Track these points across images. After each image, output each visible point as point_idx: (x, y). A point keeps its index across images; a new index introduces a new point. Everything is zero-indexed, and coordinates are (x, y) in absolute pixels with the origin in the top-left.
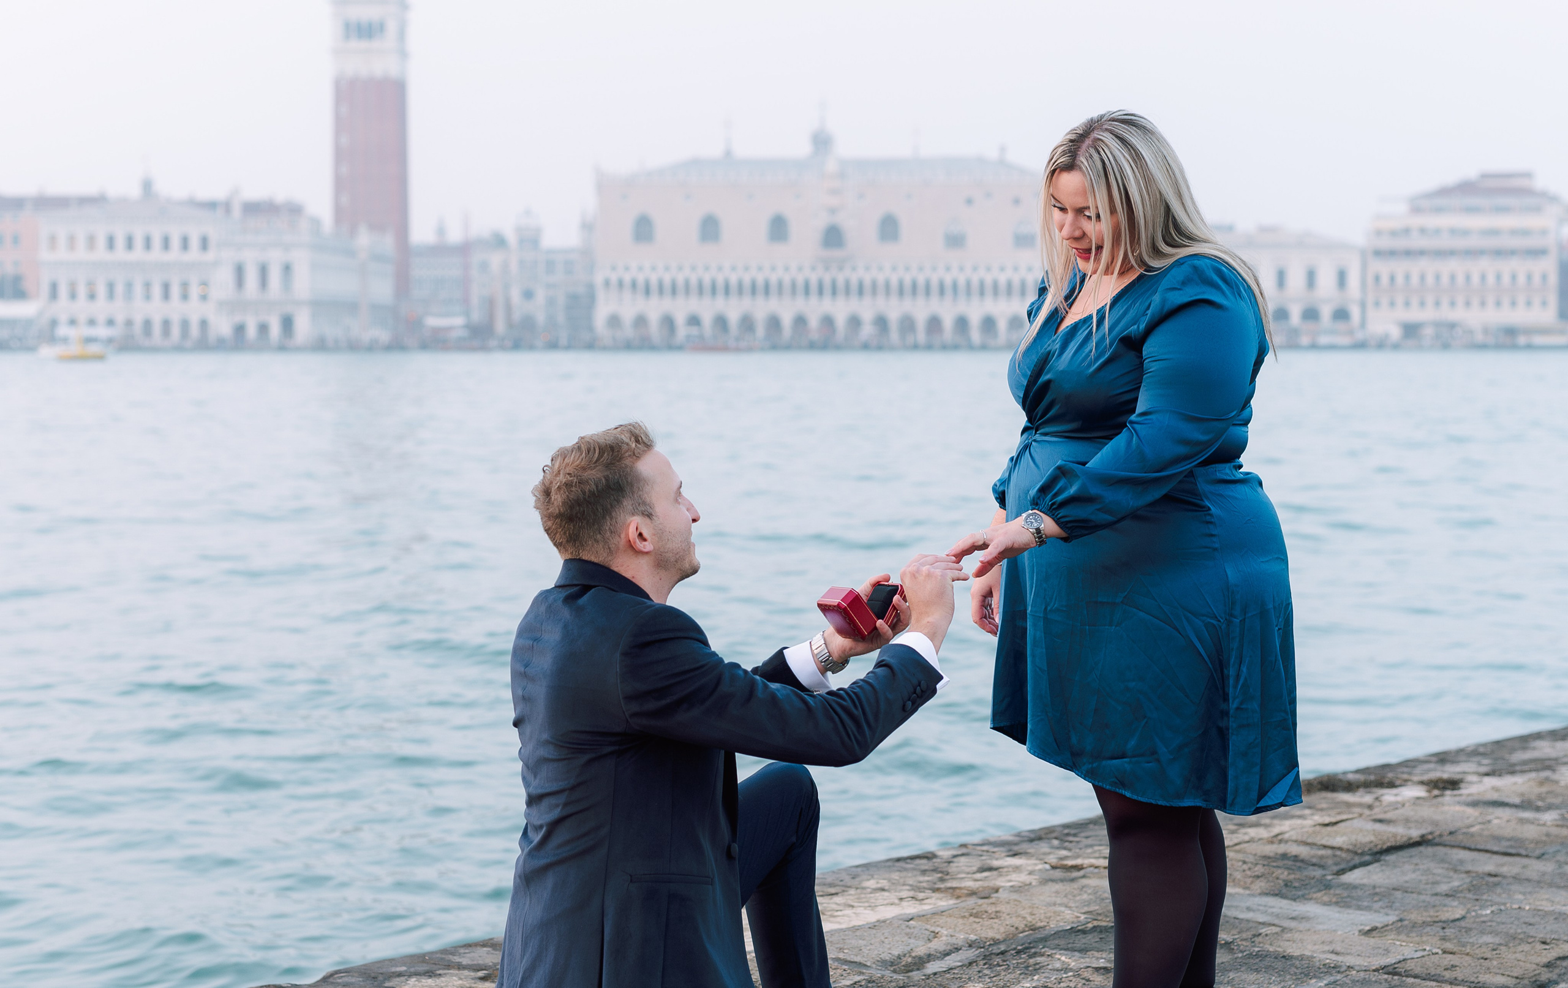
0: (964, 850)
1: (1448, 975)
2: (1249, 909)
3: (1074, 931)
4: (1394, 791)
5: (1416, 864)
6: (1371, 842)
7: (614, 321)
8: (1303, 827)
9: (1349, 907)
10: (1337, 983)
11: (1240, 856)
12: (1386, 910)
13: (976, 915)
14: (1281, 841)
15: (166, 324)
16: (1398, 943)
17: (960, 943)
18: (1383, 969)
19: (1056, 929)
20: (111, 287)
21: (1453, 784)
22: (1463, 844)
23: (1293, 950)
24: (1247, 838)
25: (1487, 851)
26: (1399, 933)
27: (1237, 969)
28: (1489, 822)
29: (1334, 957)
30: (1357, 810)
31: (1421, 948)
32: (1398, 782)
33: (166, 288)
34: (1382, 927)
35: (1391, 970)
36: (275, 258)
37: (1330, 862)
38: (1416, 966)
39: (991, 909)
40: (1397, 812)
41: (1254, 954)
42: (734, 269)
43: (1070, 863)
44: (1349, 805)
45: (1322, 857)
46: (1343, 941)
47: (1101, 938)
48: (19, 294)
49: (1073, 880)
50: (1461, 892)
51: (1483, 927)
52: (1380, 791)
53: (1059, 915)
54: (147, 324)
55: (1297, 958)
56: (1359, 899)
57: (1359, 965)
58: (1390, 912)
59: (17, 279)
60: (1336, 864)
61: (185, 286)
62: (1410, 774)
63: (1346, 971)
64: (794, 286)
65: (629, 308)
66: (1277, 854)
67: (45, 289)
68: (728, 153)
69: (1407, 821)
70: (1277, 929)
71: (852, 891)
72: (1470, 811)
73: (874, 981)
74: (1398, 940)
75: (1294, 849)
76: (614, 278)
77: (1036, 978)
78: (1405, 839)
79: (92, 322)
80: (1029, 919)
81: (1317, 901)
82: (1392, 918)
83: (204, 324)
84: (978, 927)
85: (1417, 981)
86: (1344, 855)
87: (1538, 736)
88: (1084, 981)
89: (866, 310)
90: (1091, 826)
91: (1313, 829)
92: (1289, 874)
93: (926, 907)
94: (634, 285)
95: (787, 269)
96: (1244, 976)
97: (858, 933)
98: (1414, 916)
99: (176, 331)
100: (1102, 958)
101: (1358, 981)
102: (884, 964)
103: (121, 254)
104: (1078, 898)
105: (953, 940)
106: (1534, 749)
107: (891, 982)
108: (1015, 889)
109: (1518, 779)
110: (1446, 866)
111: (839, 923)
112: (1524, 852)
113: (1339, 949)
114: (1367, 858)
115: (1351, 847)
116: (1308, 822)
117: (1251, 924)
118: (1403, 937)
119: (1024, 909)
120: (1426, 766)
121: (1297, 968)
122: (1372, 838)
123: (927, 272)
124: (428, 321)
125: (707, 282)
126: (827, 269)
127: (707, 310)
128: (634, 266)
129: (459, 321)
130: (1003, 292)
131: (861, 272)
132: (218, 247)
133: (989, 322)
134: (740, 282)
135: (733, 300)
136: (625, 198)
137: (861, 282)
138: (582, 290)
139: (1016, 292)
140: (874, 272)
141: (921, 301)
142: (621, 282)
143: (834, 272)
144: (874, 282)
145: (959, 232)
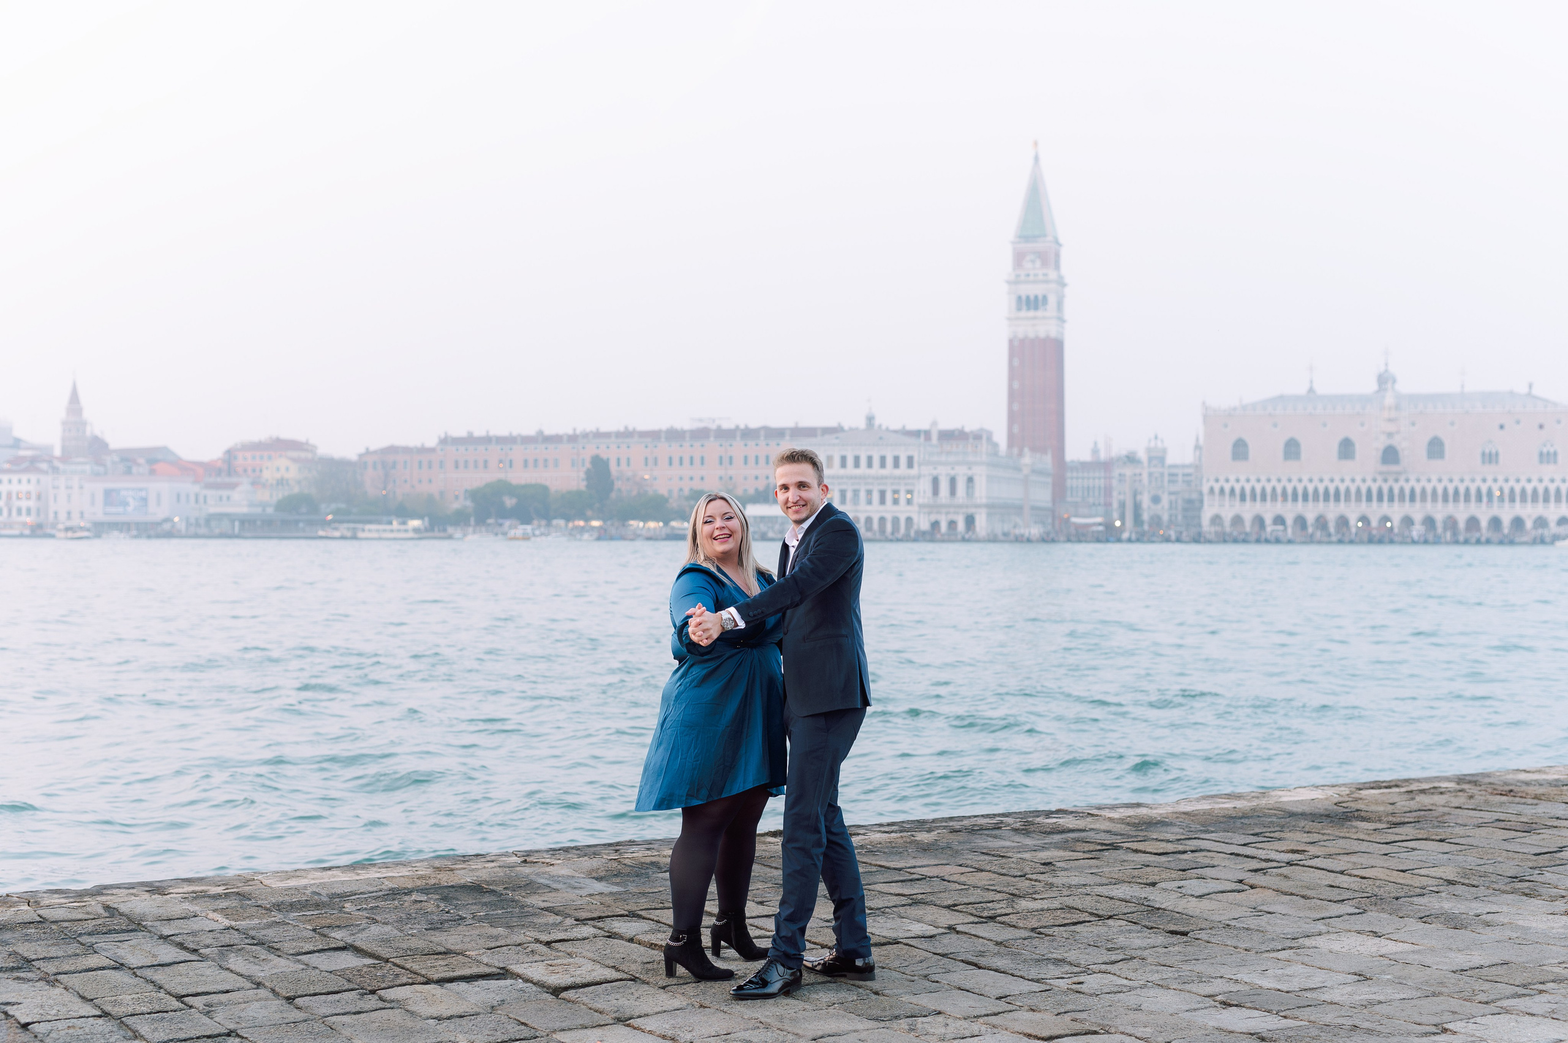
7: (1216, 519)
15: (882, 520)
33: (883, 494)
36: (961, 473)
42: (1311, 480)
61: (896, 492)
64: (1358, 491)
65: (1228, 511)
68: (1311, 390)
76: (1217, 487)
83: (909, 520)
89: (1417, 512)
94: (1232, 491)
95: (1353, 480)
99: (889, 527)
103: (850, 470)
123: (1467, 483)
124: (1074, 520)
125: (1290, 491)
126: (1386, 480)
127: (1289, 511)
128: (1232, 478)
129: (1099, 520)
130: (1529, 498)
131: (1413, 483)
132: (920, 465)
133: (1518, 522)
134: (1316, 491)
135: (1310, 504)
136: (1226, 426)
137: (1413, 491)
138: (1194, 496)
139: (1541, 498)
140: (1423, 483)
141: (1462, 505)
142: (1222, 491)
143: (1391, 482)
144: (1424, 491)
145: (1494, 451)
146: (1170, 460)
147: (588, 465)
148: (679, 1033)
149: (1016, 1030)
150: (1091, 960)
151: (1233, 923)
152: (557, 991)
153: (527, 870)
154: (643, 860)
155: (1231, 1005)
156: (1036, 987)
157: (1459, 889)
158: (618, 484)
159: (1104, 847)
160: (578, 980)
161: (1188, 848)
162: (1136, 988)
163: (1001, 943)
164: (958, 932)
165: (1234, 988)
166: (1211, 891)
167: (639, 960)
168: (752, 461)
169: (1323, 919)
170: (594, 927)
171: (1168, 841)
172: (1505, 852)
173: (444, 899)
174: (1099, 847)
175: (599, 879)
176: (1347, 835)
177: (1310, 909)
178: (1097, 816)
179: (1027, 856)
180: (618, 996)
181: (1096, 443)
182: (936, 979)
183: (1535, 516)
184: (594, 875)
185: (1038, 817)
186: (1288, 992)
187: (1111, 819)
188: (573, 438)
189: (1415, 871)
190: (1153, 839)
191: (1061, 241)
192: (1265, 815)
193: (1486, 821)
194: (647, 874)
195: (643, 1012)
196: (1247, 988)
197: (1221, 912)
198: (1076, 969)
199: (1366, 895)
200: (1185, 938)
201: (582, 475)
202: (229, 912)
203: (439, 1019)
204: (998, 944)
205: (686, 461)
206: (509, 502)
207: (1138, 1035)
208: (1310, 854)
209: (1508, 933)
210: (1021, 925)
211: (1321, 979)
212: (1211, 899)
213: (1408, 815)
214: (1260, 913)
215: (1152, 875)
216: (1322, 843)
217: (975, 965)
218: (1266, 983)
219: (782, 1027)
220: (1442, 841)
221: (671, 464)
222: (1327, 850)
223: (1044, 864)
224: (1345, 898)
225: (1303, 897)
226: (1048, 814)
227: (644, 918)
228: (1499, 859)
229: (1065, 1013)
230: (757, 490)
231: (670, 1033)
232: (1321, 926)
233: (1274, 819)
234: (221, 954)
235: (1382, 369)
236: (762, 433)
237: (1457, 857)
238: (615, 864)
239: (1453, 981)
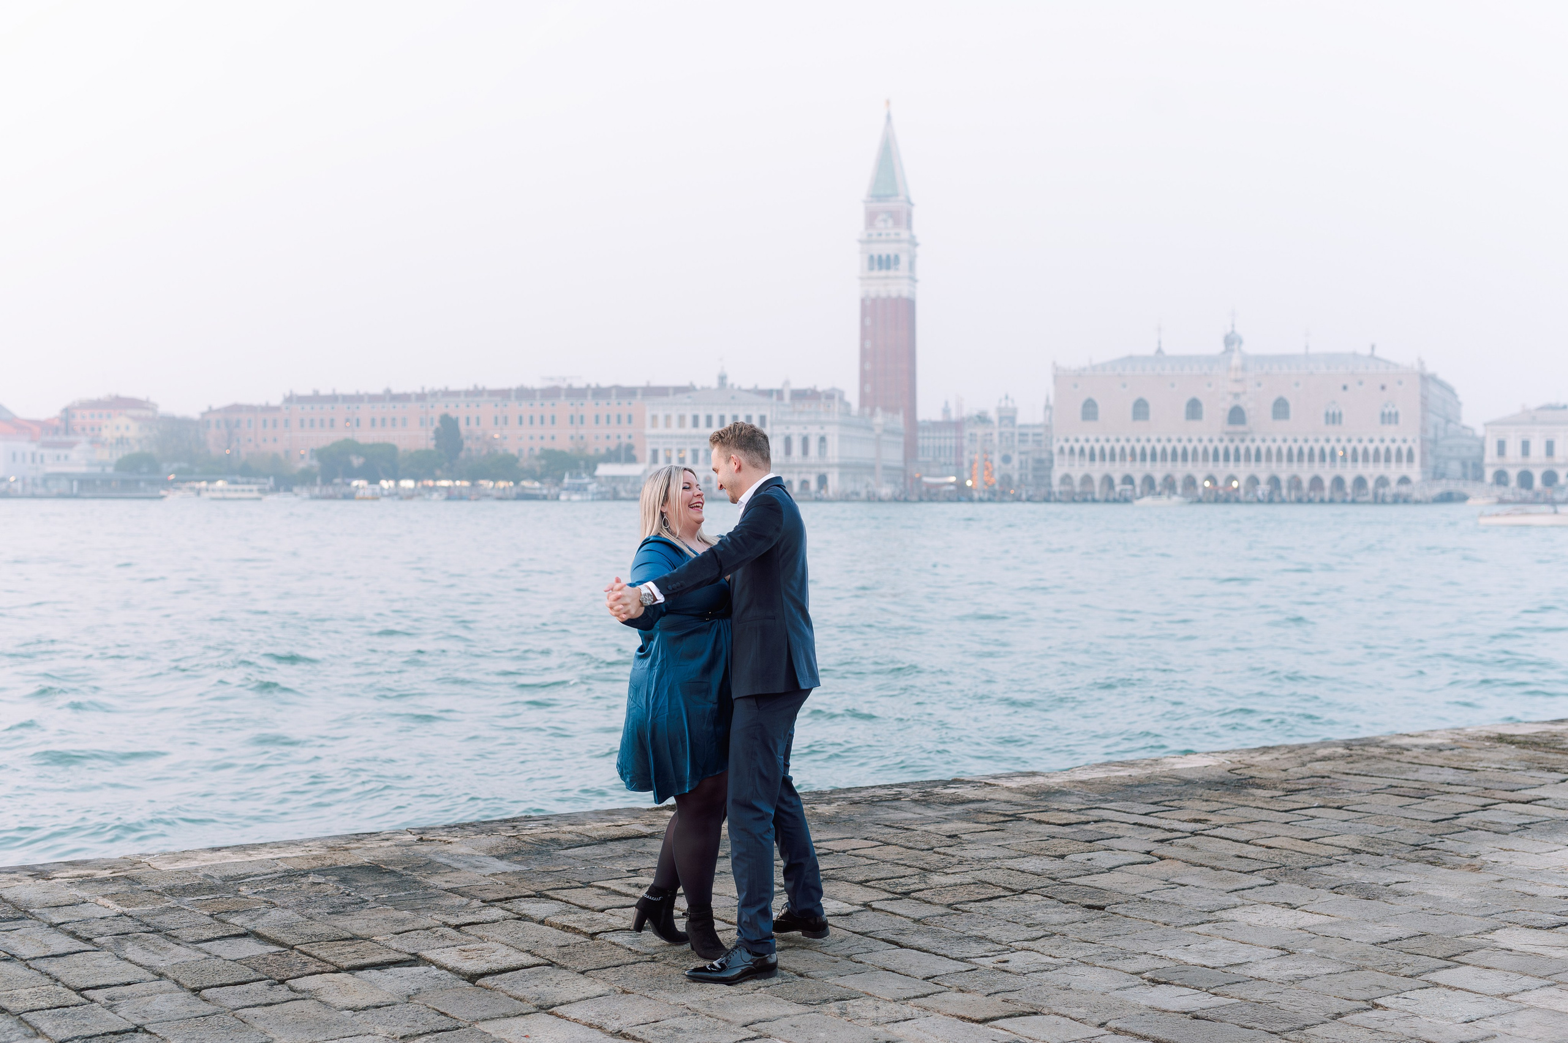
7: (1066, 479)
36: (814, 432)
42: (1159, 440)
48: (631, 459)
59: (630, 448)
64: (1205, 451)
65: (1078, 470)
67: (648, 454)
68: (1159, 351)
76: (1067, 447)
89: (1263, 472)
94: (1082, 451)
95: (1200, 440)
103: (702, 429)
123: (1311, 443)
124: (926, 479)
125: (1138, 451)
126: (1232, 441)
127: (1138, 471)
128: (1082, 438)
129: (953, 479)
130: (1371, 458)
131: (1258, 443)
132: (772, 424)
133: (1360, 482)
134: (1164, 450)
135: (1159, 464)
136: (1076, 386)
137: (1258, 451)
138: (1044, 456)
139: (1382, 458)
140: (1269, 443)
141: (1306, 464)
142: (1072, 450)
143: (1237, 442)
144: (1269, 451)
145: (1337, 412)
146: (1020, 420)
147: (437, 424)
148: (606, 1021)
149: (948, 1012)
150: (1013, 937)
151: (1148, 896)
152: (473, 978)
153: (424, 849)
154: (542, 837)
155: (1159, 983)
156: (962, 966)
157: (1364, 859)
158: (467, 444)
159: (1007, 819)
160: (495, 966)
161: (1091, 819)
162: (1062, 966)
163: (919, 920)
164: (874, 910)
165: (1161, 964)
166: (1121, 863)
167: (553, 943)
168: (603, 420)
169: (1236, 890)
170: (503, 908)
171: (1070, 811)
172: (1403, 820)
173: (343, 880)
174: (1002, 819)
175: (500, 857)
176: (1246, 803)
177: (1222, 880)
178: (994, 785)
179: (931, 828)
180: (537, 983)
181: (947, 403)
182: (860, 960)
183: (1376, 475)
184: (495, 853)
185: (936, 787)
186: (1214, 968)
187: (1009, 789)
188: (421, 397)
189: (1319, 840)
190: (1055, 809)
191: (913, 200)
192: (1161, 783)
193: (1379, 787)
194: (548, 851)
195: (565, 1000)
196: (1173, 964)
197: (1134, 885)
198: (999, 947)
199: (1274, 865)
200: (1103, 913)
201: (431, 434)
202: (120, 897)
203: (354, 1009)
204: (916, 921)
205: (537, 420)
206: (357, 461)
207: (1073, 1016)
208: (1212, 823)
209: (1421, 904)
210: (936, 901)
211: (1244, 954)
212: (1122, 871)
213: (1301, 781)
214: (1173, 886)
215: (1060, 847)
216: (1222, 812)
217: (897, 944)
218: (1191, 959)
219: (710, 1013)
220: (1339, 808)
221: (521, 423)
222: (1229, 819)
223: (949, 837)
224: (1255, 869)
225: (1213, 868)
226: (946, 784)
227: (552, 899)
228: (1399, 826)
229: (995, 993)
230: (608, 449)
231: (596, 1021)
232: (1234, 899)
233: (1170, 787)
234: (117, 942)
235: (1229, 330)
236: (614, 392)
237: (1357, 825)
238: (514, 841)
239: (1376, 954)
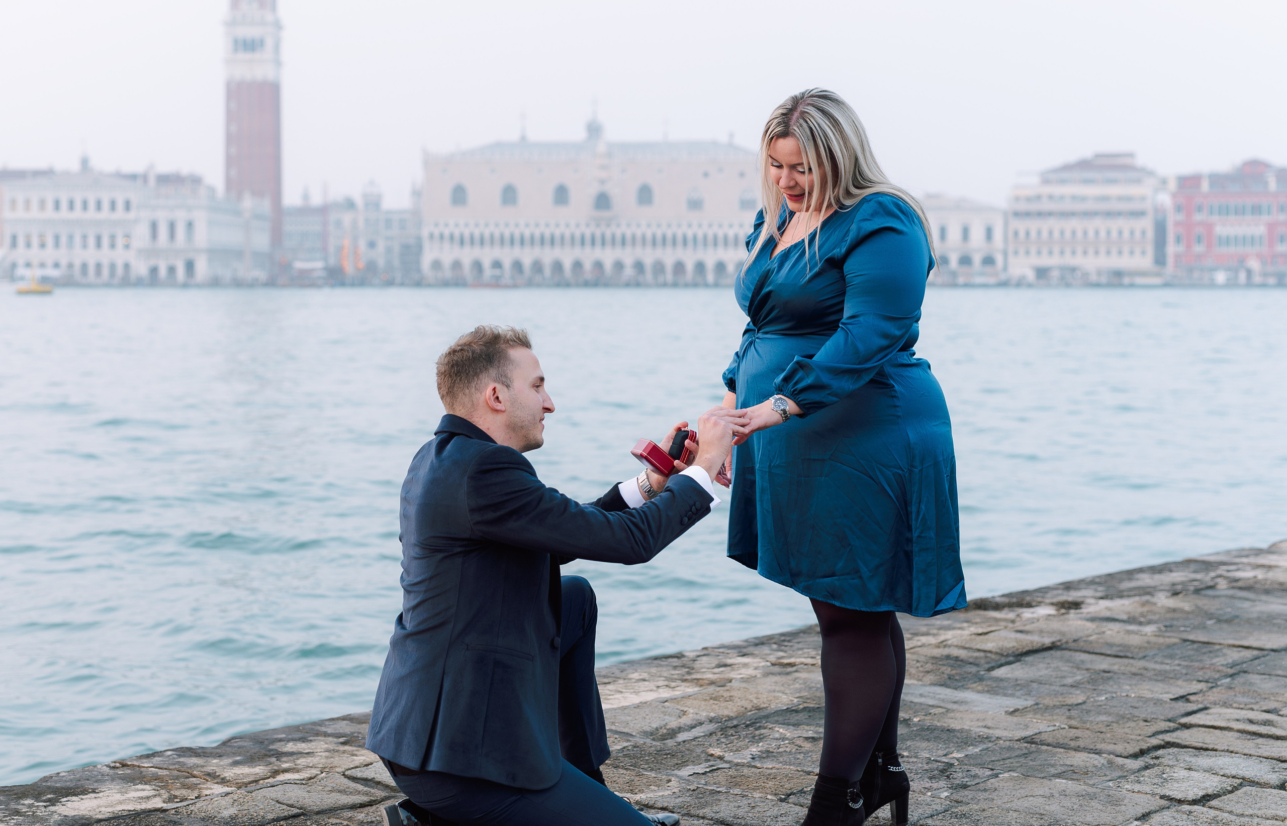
0: (705, 652)
1: (1073, 744)
2: (921, 695)
3: (789, 711)
4: (1031, 610)
5: (1048, 664)
6: (1014, 647)
7: (436, 265)
8: (962, 636)
9: (997, 694)
10: (989, 749)
11: (915, 657)
12: (1025, 697)
13: (715, 699)
14: (945, 646)
15: (99, 266)
16: (1035, 720)
17: (703, 719)
18: (1023, 739)
19: (776, 709)
20: (57, 239)
21: (1076, 605)
22: (1083, 649)
23: (955, 725)
24: (919, 644)
25: (1102, 654)
26: (1035, 714)
27: (913, 739)
28: (1104, 632)
29: (986, 730)
30: (1003, 624)
31: (1052, 724)
32: (1034, 604)
33: (99, 240)
34: (1023, 709)
35: (1030, 740)
36: (181, 217)
37: (983, 661)
38: (1048, 737)
39: (726, 694)
40: (1034, 625)
41: (926, 728)
42: (527, 225)
43: (786, 661)
44: (997, 620)
45: (976, 658)
46: (993, 719)
47: (810, 716)
49: (788, 674)
50: (1083, 683)
51: (1100, 709)
52: (1020, 610)
53: (778, 699)
54: (84, 267)
55: (958, 731)
56: (1005, 688)
57: (1005, 737)
58: (1028, 698)
60: (987, 663)
61: (113, 238)
62: (1043, 597)
63: (995, 741)
64: (573, 236)
65: (448, 256)
66: (942, 655)
68: (523, 138)
69: (1041, 632)
70: (944, 710)
71: (621, 681)
72: (1089, 624)
73: (638, 747)
74: (1035, 719)
75: (956, 652)
76: (436, 233)
77: (760, 744)
78: (1039, 645)
79: (42, 265)
80: (755, 701)
81: (973, 690)
82: (1030, 702)
84: (716, 707)
85: (1049, 748)
86: (993, 656)
87: (1141, 570)
88: (797, 747)
89: (628, 257)
90: (801, 635)
91: (969, 637)
92: (952, 670)
93: (677, 693)
94: (452, 236)
95: (567, 226)
96: (918, 744)
97: (626, 711)
98: (1047, 701)
99: (106, 272)
100: (811, 730)
101: (1004, 748)
102: (646, 734)
103: (64, 213)
104: (792, 687)
105: (698, 717)
106: (1138, 579)
107: (651, 747)
108: (743, 680)
109: (1126, 602)
110: (1071, 665)
111: (612, 704)
112: (1129, 655)
113: (990, 725)
114: (1011, 659)
115: (998, 651)
116: (966, 632)
117: (923, 707)
118: (1038, 716)
119: (751, 694)
120: (1055, 592)
121: (958, 738)
122: (1015, 644)
124: (296, 265)
125: (507, 236)
126: (598, 226)
127: (507, 257)
128: (451, 224)
129: (319, 264)
131: (623, 228)
132: (138, 209)
134: (532, 236)
135: (527, 249)
136: (445, 172)
137: (623, 237)
138: (412, 242)
142: (442, 236)
143: (603, 228)
145: (698, 198)
146: (385, 206)
235: (590, 118)
